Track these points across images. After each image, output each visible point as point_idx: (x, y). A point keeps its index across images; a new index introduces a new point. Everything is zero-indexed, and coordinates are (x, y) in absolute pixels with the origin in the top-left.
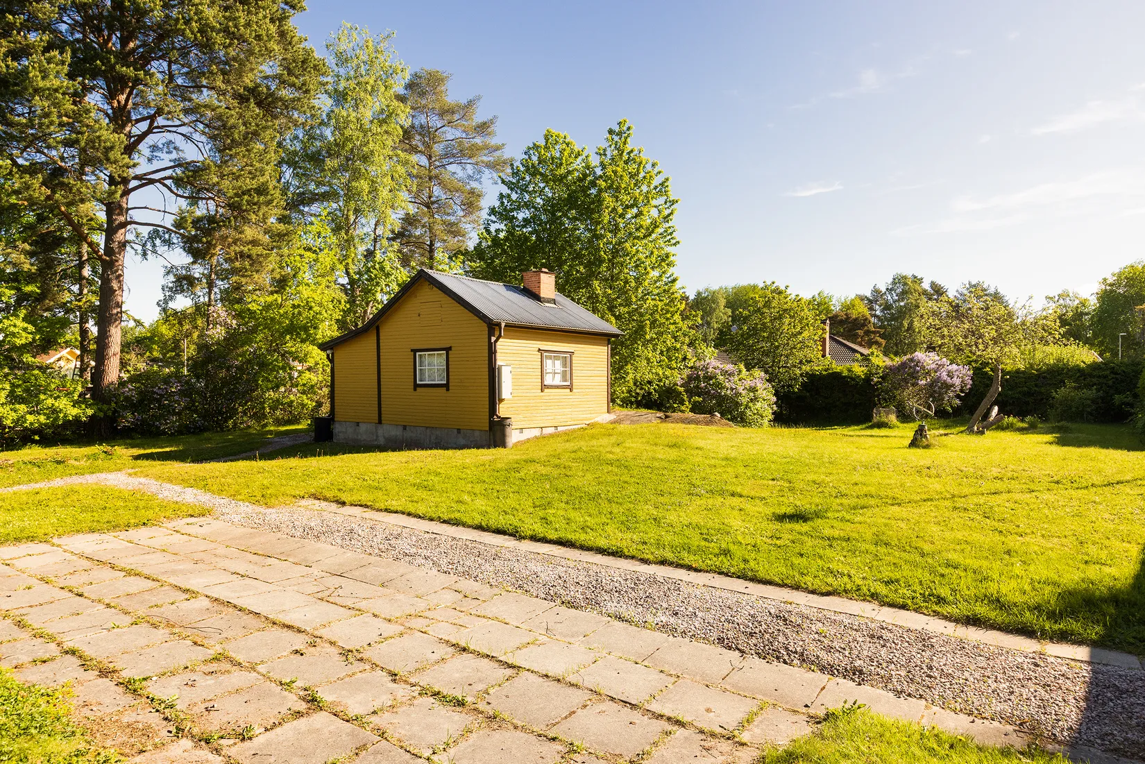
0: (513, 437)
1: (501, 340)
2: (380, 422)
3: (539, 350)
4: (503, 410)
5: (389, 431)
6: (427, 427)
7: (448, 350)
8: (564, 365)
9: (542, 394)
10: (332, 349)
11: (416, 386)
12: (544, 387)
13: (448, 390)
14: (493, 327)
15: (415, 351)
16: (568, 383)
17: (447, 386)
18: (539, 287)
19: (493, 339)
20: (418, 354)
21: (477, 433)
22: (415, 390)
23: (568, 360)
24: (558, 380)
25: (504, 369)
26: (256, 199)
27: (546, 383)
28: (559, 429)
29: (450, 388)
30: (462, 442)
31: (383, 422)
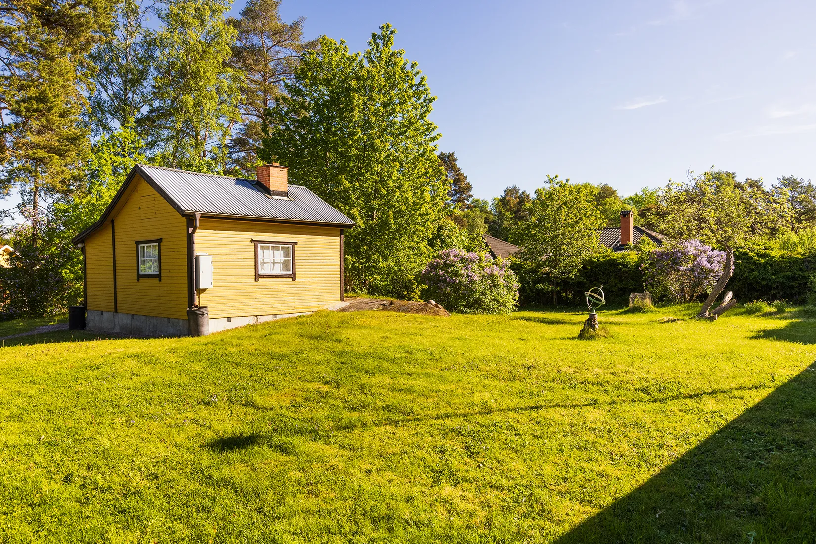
0: (212, 326)
1: (198, 231)
2: (116, 311)
3: (252, 241)
4: (202, 300)
5: (123, 320)
6: (147, 316)
7: (160, 241)
8: (287, 255)
9: (256, 283)
10: (83, 242)
11: (140, 277)
12: (257, 277)
13: (160, 280)
14: (190, 218)
15: (138, 243)
16: (291, 273)
17: (158, 276)
18: (269, 180)
19: (191, 230)
20: (140, 245)
21: (181, 322)
22: (138, 280)
23: (290, 250)
24: (278, 270)
25: (201, 260)
26: (35, 106)
27: (261, 272)
28: (279, 317)
29: (162, 278)
30: (171, 331)
31: (119, 311)
